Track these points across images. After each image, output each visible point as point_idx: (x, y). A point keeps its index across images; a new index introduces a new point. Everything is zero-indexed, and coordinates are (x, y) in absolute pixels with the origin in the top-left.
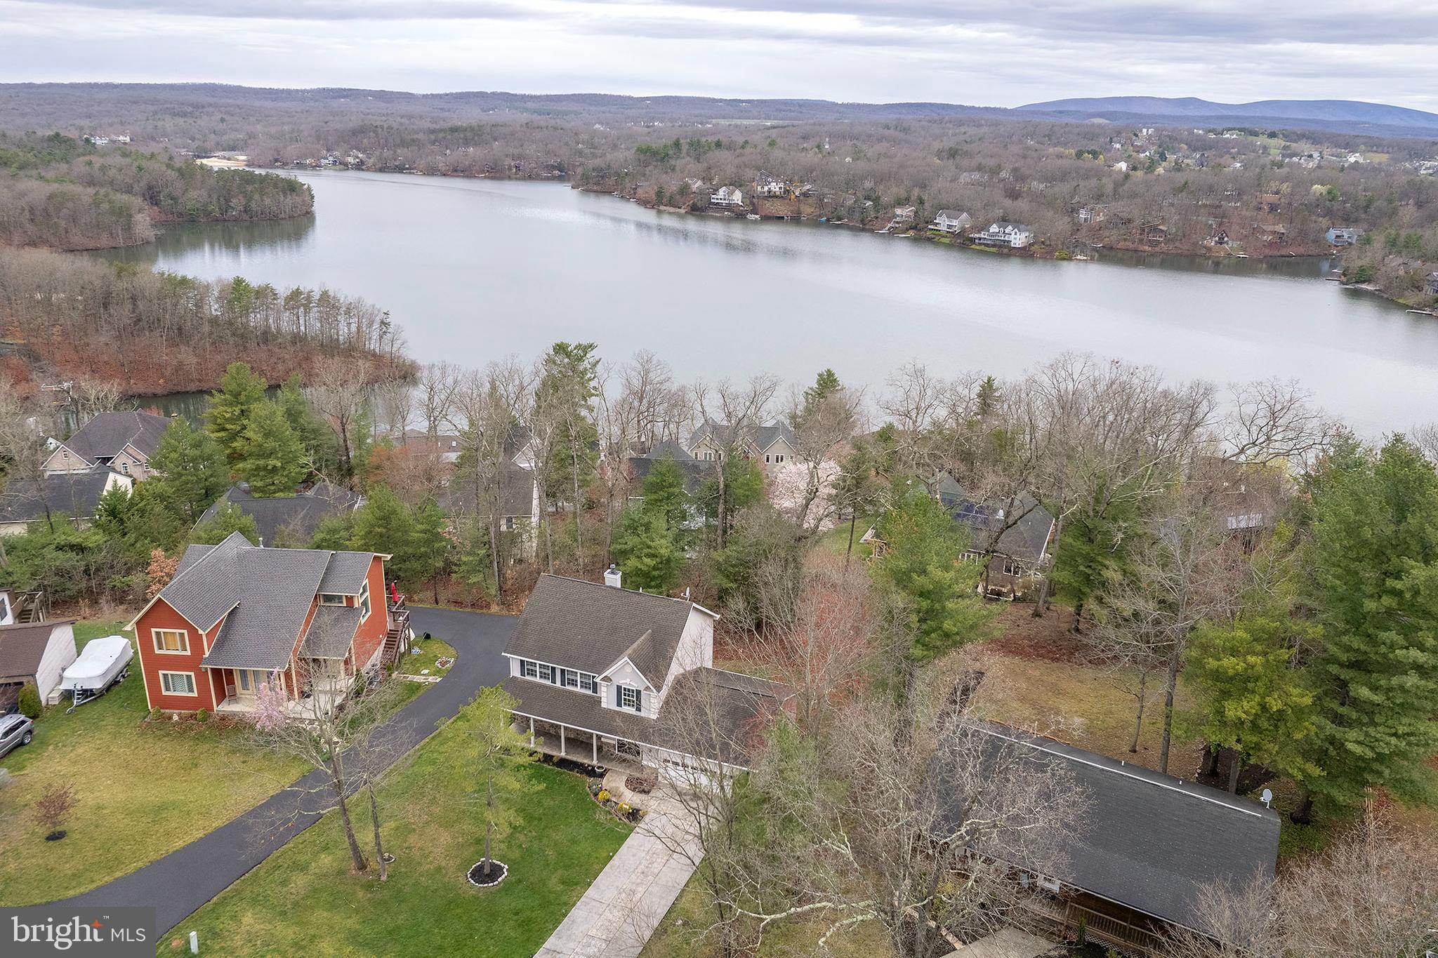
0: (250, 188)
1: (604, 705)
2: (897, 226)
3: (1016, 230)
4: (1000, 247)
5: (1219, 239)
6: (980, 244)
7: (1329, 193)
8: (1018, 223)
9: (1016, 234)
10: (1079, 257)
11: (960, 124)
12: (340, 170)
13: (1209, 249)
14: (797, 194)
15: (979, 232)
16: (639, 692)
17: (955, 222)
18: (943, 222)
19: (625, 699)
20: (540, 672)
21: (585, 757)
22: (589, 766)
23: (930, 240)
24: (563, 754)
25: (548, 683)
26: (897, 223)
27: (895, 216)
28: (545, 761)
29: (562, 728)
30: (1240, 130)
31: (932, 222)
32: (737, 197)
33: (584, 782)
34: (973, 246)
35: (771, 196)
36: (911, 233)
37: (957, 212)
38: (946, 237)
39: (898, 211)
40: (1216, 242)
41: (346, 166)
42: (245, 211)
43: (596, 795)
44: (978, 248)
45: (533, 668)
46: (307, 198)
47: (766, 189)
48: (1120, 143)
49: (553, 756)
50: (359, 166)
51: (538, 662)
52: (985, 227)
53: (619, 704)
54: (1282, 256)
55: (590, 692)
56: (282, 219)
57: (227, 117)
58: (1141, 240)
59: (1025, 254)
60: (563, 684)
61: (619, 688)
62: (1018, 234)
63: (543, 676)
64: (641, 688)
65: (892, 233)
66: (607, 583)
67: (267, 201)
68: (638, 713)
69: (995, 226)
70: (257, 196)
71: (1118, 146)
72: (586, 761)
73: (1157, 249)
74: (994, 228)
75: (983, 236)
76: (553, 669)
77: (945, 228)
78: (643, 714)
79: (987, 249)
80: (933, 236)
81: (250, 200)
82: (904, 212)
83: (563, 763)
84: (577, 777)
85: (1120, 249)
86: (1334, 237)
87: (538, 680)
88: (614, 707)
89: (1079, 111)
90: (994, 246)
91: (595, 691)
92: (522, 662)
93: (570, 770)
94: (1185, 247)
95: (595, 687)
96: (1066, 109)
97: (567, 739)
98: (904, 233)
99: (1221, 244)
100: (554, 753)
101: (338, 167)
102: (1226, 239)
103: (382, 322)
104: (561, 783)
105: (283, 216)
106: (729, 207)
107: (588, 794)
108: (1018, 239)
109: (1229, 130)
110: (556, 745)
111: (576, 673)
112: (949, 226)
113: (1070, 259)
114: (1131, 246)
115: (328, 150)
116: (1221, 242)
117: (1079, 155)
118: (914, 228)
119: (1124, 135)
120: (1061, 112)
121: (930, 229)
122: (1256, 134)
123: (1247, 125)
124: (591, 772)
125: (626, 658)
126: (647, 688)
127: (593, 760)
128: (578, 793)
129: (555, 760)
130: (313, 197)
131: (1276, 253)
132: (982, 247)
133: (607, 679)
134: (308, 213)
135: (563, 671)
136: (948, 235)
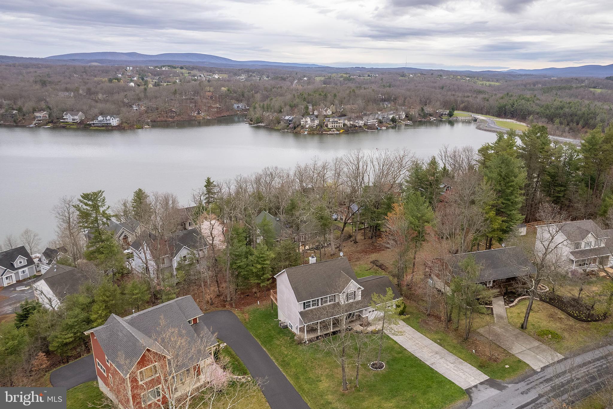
2: (39, 122)
3: (112, 118)
4: (106, 126)
5: (198, 112)
6: (95, 126)
7: (228, 90)
8: (113, 115)
9: (113, 119)
10: (146, 127)
13: (195, 117)
15: (93, 120)
17: (76, 117)
18: (69, 118)
23: (64, 127)
25: (316, 307)
26: (40, 120)
27: (36, 117)
30: (169, 66)
31: (61, 118)
34: (91, 128)
36: (50, 125)
37: (77, 112)
38: (73, 125)
39: (37, 114)
40: (197, 114)
44: (94, 128)
48: (120, 74)
52: (95, 117)
54: (222, 117)
58: (167, 116)
59: (120, 128)
62: (114, 119)
65: (39, 126)
69: (100, 117)
73: (175, 119)
74: (100, 118)
75: (95, 122)
77: (71, 121)
79: (99, 128)
80: (66, 125)
82: (41, 115)
85: (159, 121)
86: (236, 107)
89: (83, 59)
90: (103, 126)
94: (186, 117)
96: (76, 58)
98: (46, 125)
99: (199, 114)
102: (200, 112)
108: (115, 122)
109: (164, 66)
111: (327, 297)
112: (73, 120)
113: (142, 128)
114: (163, 119)
116: (199, 113)
117: (110, 81)
118: (52, 122)
120: (74, 60)
121: (62, 122)
122: (175, 68)
123: (169, 64)
131: (219, 115)
132: (97, 128)
136: (74, 124)
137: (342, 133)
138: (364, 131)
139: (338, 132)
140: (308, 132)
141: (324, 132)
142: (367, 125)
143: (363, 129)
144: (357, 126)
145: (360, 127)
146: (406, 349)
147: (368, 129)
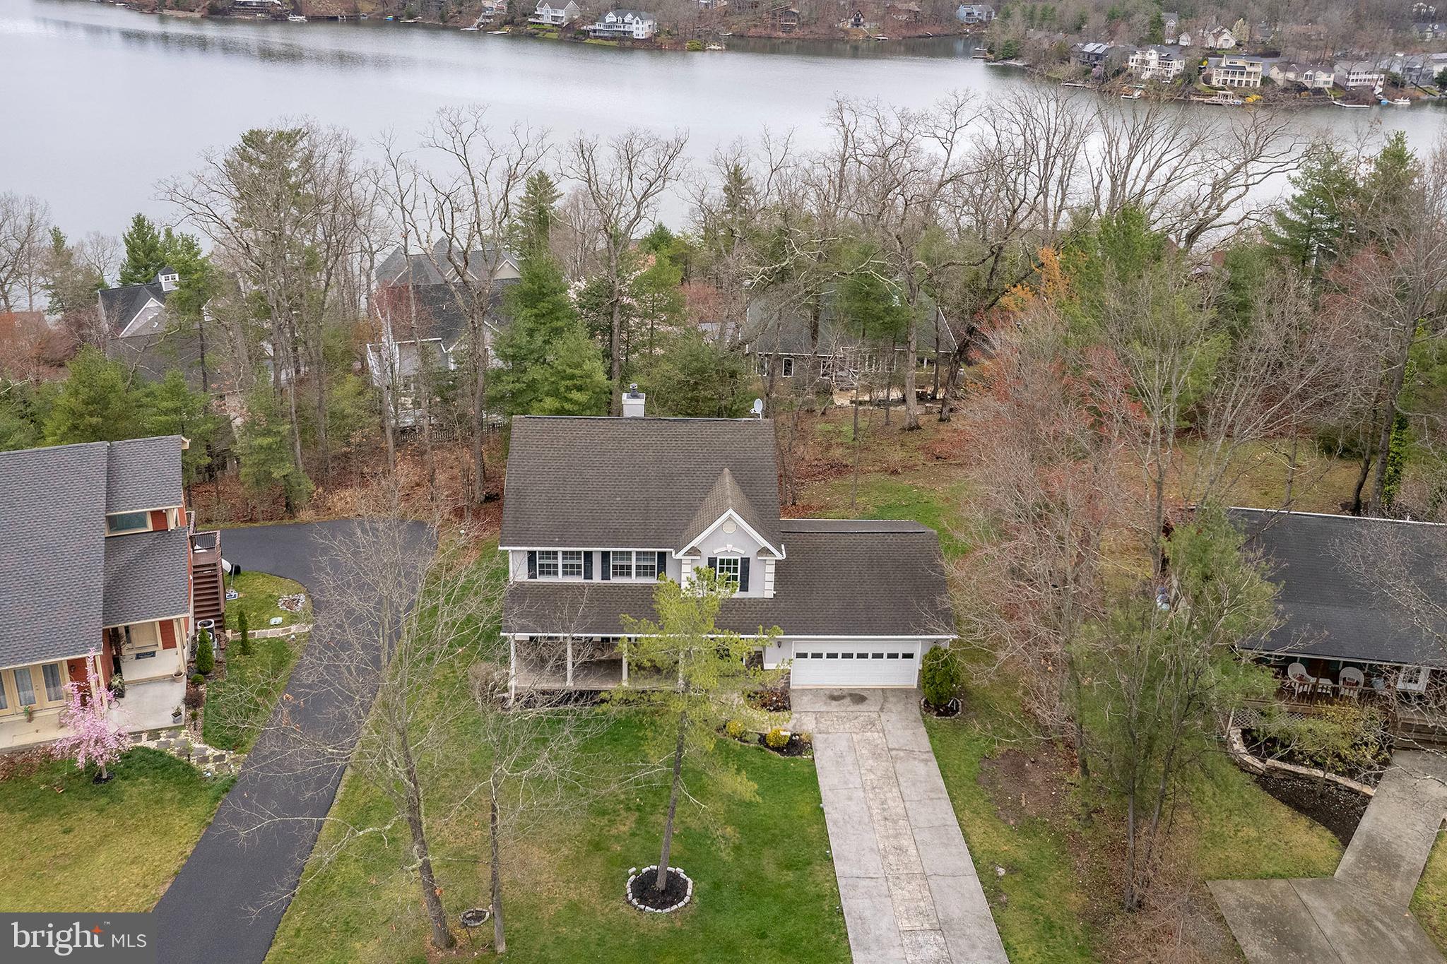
3: (638, 19)
4: (621, 39)
5: (856, 20)
8: (640, 11)
9: (638, 23)
10: (712, 47)
13: (846, 32)
15: (594, 22)
16: (746, 562)
20: (565, 566)
25: (579, 580)
34: (585, 41)
40: (852, 24)
44: (589, 41)
45: (551, 561)
51: (560, 549)
52: (600, 15)
54: (920, 37)
55: (652, 580)
59: (651, 46)
60: (605, 576)
61: (712, 561)
63: (570, 570)
64: (750, 553)
68: (744, 594)
69: (611, 15)
73: (793, 35)
74: (611, 18)
76: (588, 555)
78: (753, 593)
85: (751, 35)
86: (965, 15)
87: (559, 578)
91: (661, 576)
92: (531, 555)
94: (821, 31)
99: (857, 25)
102: (862, 21)
111: (630, 553)
113: (702, 49)
114: (763, 33)
126: (763, 551)
131: (911, 34)
133: (694, 551)
135: (605, 555)
136: (555, 29)
137: (1254, 105)
138: (1329, 105)
139: (1240, 102)
140: (1143, 94)
141: (1195, 98)
142: (1343, 88)
143: (1325, 99)
144: (1306, 89)
145: (1319, 91)
146: (831, 860)
147: (1344, 99)
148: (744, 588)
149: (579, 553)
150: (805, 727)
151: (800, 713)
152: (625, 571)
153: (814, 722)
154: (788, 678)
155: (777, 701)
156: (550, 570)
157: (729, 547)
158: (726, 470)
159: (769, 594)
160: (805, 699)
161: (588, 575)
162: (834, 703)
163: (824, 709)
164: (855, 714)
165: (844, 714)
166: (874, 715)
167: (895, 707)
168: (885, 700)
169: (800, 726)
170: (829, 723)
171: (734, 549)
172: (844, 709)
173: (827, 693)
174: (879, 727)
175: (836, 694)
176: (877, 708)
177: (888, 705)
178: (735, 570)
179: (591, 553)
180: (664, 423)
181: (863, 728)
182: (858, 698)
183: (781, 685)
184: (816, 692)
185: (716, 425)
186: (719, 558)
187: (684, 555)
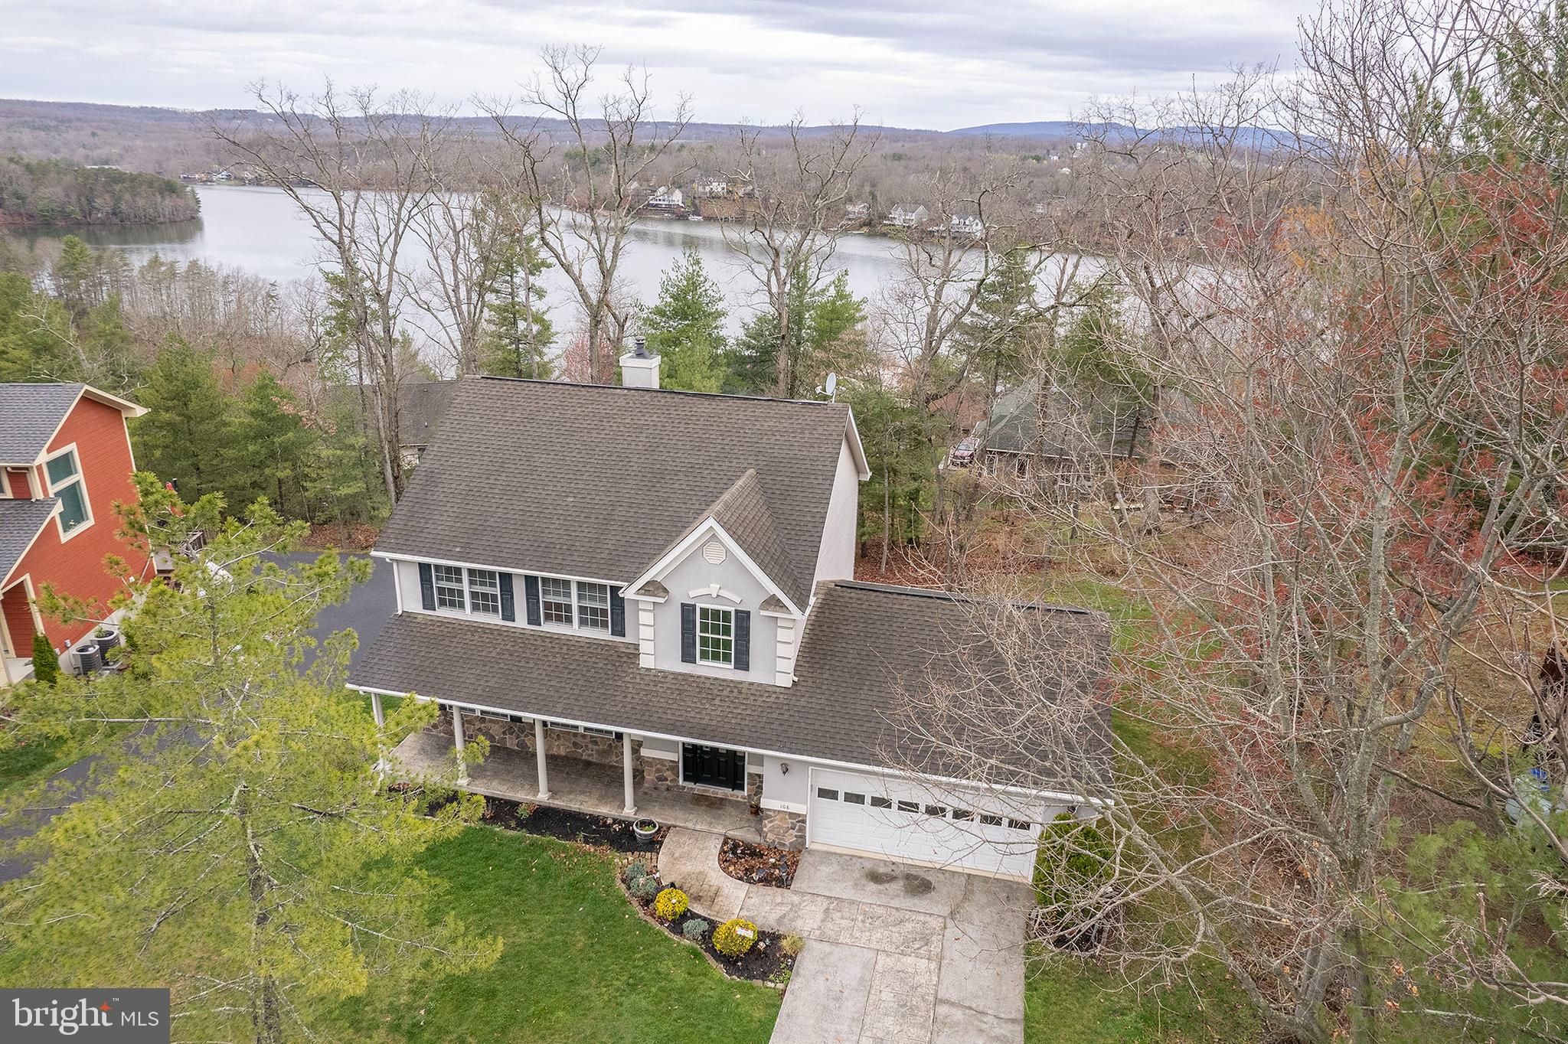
0: (118, 187)
1: (646, 662)
2: (850, 223)
4: (961, 239)
6: (939, 237)
11: (897, 139)
12: (236, 185)
14: (740, 194)
15: (938, 225)
16: (744, 617)
17: (911, 217)
18: (898, 217)
19: (704, 641)
20: (474, 595)
21: (602, 799)
22: (615, 821)
23: (885, 235)
24: (543, 797)
25: (495, 620)
26: (850, 220)
27: (847, 213)
28: (495, 819)
29: (539, 730)
31: (886, 218)
32: (677, 197)
33: (606, 865)
35: (714, 197)
36: (865, 229)
37: (913, 206)
38: (903, 231)
39: (850, 208)
41: (242, 182)
42: (114, 214)
43: (647, 901)
45: (454, 585)
46: (192, 203)
47: (708, 189)
49: (516, 804)
50: (257, 182)
51: (464, 565)
53: (688, 656)
55: (604, 635)
56: (161, 223)
57: (99, 132)
60: (533, 619)
61: (687, 610)
63: (482, 602)
64: (752, 605)
65: (845, 231)
66: (628, 381)
67: (141, 202)
68: (740, 676)
69: (954, 218)
70: (127, 196)
71: (1056, 158)
72: (605, 810)
74: (954, 220)
76: (506, 578)
77: (901, 223)
78: (756, 675)
80: (889, 231)
81: (118, 200)
82: (857, 209)
83: (544, 819)
84: (585, 853)
87: (467, 614)
88: (674, 664)
90: (954, 238)
91: (619, 629)
92: (424, 568)
93: (567, 837)
95: (617, 616)
97: (551, 759)
98: (858, 230)
100: (520, 795)
101: (232, 183)
103: (269, 295)
104: (546, 874)
105: (162, 219)
106: (669, 209)
107: (624, 902)
110: (524, 776)
111: (567, 583)
112: (906, 221)
115: (220, 164)
118: (868, 224)
119: (1060, 147)
121: (885, 224)
124: (623, 838)
125: (711, 522)
126: (773, 602)
127: (622, 805)
128: (596, 901)
129: (523, 812)
130: (198, 202)
133: (654, 588)
134: (193, 218)
135: (531, 581)
136: (905, 229)
148: (743, 664)
149: (492, 574)
150: (799, 924)
151: (804, 894)
152: (560, 614)
153: (820, 916)
154: (802, 830)
155: (774, 866)
156: (452, 599)
157: (714, 589)
158: (751, 471)
159: (785, 680)
160: (825, 870)
161: (509, 615)
162: (873, 887)
163: (849, 894)
164: (900, 915)
165: (880, 911)
166: (935, 923)
167: (979, 914)
168: (968, 894)
169: (792, 920)
170: (845, 923)
171: (723, 593)
172: (884, 900)
173: (868, 865)
174: (935, 949)
175: (882, 870)
176: (946, 911)
177: (968, 907)
178: (727, 631)
179: (510, 575)
180: (677, 398)
181: (904, 949)
182: (918, 884)
183: (790, 839)
184: (846, 861)
185: (755, 406)
186: (699, 606)
187: (638, 593)
